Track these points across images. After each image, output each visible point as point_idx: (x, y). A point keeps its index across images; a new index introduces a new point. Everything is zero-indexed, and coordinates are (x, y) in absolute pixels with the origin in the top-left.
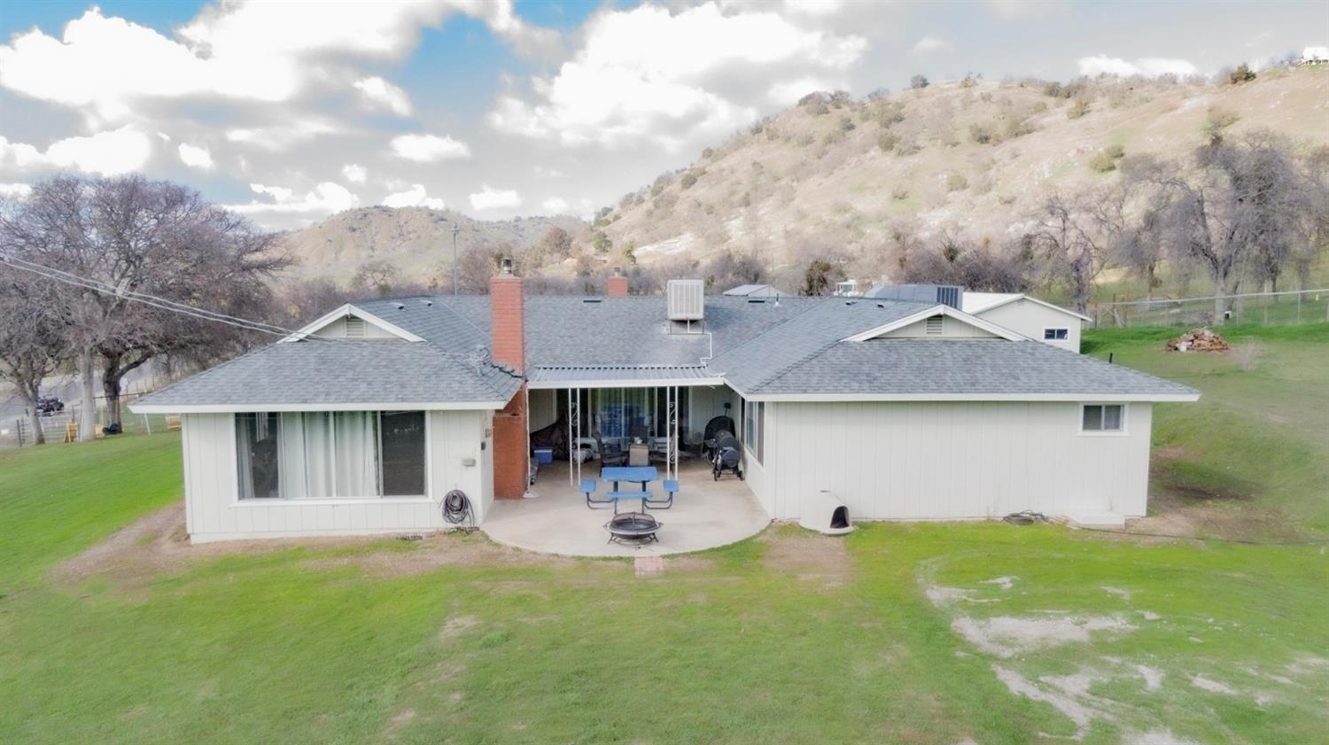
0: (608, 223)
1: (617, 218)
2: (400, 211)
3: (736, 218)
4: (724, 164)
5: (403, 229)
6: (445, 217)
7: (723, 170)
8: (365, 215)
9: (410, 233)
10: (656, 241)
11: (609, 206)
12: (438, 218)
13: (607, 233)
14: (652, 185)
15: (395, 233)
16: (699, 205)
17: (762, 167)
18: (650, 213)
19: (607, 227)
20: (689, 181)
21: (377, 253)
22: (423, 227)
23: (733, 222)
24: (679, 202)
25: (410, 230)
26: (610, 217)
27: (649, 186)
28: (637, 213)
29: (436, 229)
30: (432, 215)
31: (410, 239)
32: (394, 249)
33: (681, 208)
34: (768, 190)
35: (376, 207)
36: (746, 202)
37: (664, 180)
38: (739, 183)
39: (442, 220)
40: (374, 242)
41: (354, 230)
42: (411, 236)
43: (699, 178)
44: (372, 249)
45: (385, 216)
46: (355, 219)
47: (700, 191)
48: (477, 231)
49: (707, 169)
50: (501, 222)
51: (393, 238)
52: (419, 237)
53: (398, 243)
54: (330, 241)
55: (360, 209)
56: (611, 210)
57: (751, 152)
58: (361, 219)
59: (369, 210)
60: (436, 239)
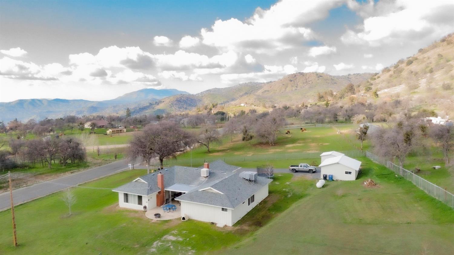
0: (375, 79)
1: (379, 77)
2: (306, 74)
3: (425, 78)
4: (426, 55)
5: (307, 80)
6: (322, 75)
7: (425, 58)
8: (295, 76)
9: (309, 81)
10: (389, 87)
11: (377, 72)
12: (319, 76)
13: (373, 83)
14: (396, 64)
15: (305, 81)
16: (412, 72)
17: (442, 56)
18: (391, 76)
19: (374, 81)
20: (410, 63)
21: (298, 88)
22: (314, 79)
23: (424, 79)
24: (404, 71)
25: (310, 80)
26: (376, 77)
27: (395, 64)
28: (387, 75)
29: (319, 80)
30: (317, 75)
31: (309, 83)
32: (304, 87)
33: (404, 74)
34: (442, 66)
35: (299, 73)
36: (431, 71)
37: (401, 62)
38: (431, 63)
39: (321, 76)
40: (297, 85)
41: (291, 81)
42: (310, 82)
43: (414, 62)
44: (297, 87)
45: (302, 76)
46: (292, 77)
47: (414, 67)
48: (333, 80)
49: (418, 58)
50: (343, 76)
51: (304, 83)
52: (312, 83)
53: (305, 85)
54: (284, 85)
55: (294, 74)
56: (378, 74)
57: (438, 50)
58: (294, 77)
59: (297, 74)
60: (318, 83)
